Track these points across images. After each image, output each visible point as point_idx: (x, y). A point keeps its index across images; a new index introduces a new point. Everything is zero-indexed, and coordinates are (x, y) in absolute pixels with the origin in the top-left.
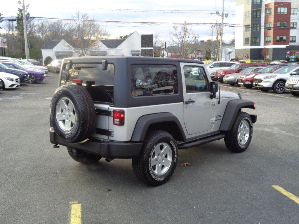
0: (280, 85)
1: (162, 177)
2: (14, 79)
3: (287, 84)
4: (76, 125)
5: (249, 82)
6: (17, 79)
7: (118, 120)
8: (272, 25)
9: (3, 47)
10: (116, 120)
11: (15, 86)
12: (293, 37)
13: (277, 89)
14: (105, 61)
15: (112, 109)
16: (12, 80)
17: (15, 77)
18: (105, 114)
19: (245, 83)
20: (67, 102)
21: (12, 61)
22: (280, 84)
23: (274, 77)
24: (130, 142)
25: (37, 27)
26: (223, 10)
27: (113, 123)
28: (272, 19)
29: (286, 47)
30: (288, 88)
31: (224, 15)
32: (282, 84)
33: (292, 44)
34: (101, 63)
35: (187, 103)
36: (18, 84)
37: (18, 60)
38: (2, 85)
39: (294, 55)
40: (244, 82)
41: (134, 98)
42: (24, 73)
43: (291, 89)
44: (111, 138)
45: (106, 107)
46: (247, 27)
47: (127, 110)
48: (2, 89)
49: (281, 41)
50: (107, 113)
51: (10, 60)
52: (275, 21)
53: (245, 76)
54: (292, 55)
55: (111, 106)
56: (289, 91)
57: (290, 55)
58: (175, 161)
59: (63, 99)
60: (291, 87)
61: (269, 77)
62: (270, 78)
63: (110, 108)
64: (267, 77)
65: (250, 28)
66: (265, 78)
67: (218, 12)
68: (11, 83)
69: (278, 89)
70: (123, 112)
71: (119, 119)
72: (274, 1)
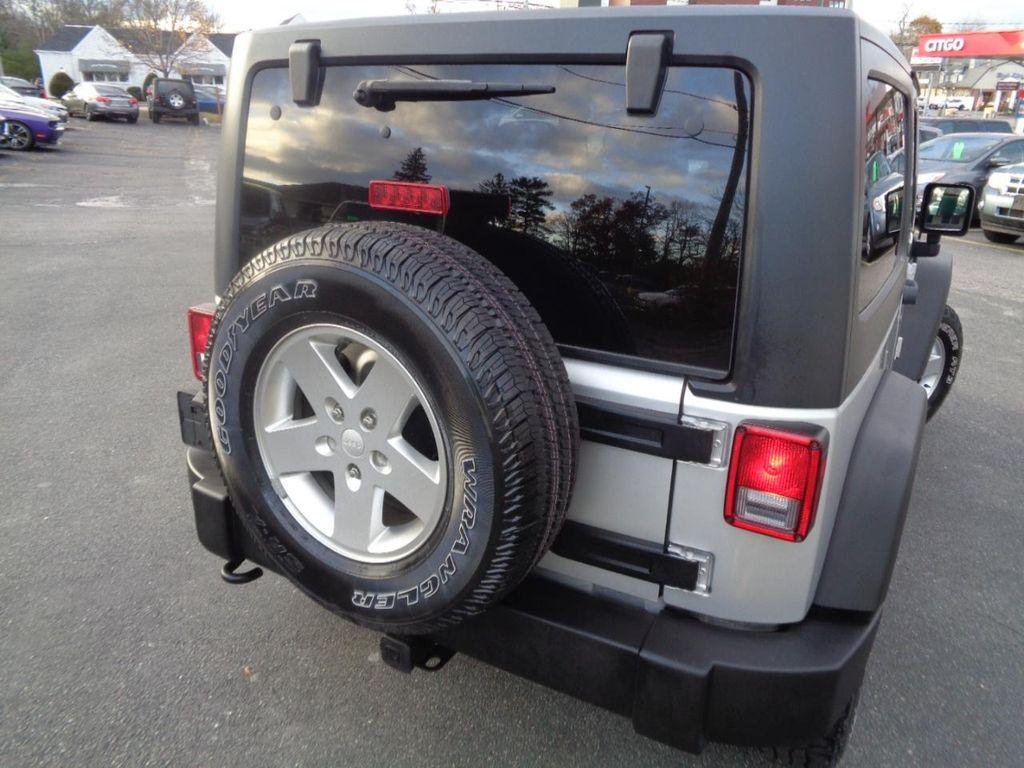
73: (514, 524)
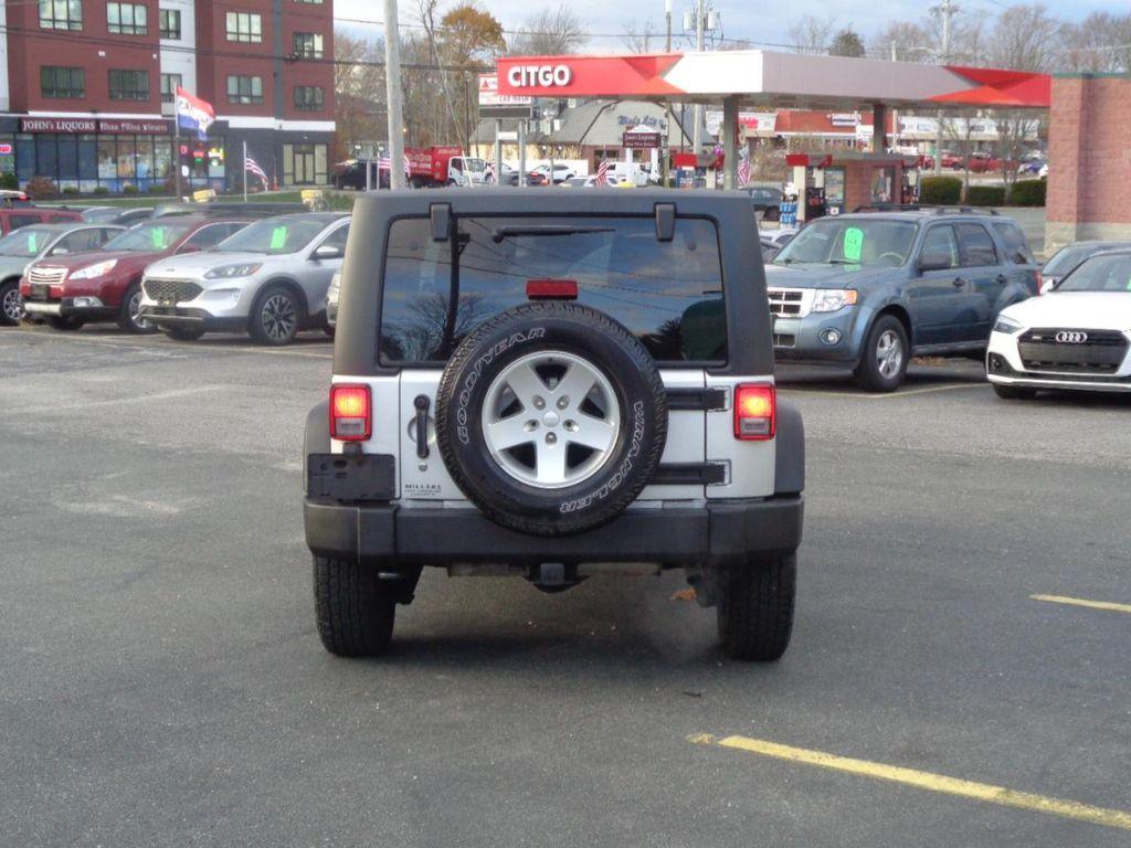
0: (276, 307)
5: (92, 299)
7: (763, 419)
10: (749, 420)
13: (266, 324)
15: (723, 382)
19: (70, 303)
22: (275, 300)
23: (253, 268)
27: (736, 434)
32: (284, 299)
40: (64, 298)
44: (716, 491)
53: (64, 271)
55: (715, 374)
61: (230, 273)
62: (234, 275)
63: (710, 379)
64: (220, 273)
66: (212, 275)
69: (271, 324)
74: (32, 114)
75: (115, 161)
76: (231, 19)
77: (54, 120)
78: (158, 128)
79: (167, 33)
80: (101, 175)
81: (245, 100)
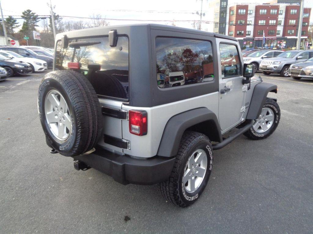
1: (196, 194)
2: (42, 64)
3: (261, 66)
4: (72, 134)
6: (44, 64)
7: (137, 127)
8: (234, 22)
9: (37, 39)
10: (134, 126)
11: (43, 69)
12: (248, 31)
14: (113, 32)
15: (127, 108)
16: (40, 64)
17: (43, 62)
18: (117, 116)
20: (59, 98)
21: (43, 50)
23: (249, 60)
24: (156, 157)
25: (65, 25)
26: (202, 11)
27: (130, 131)
28: (234, 18)
29: (244, 39)
30: (262, 69)
31: (202, 15)
33: (247, 36)
34: (107, 36)
35: (222, 92)
36: (46, 68)
37: (48, 49)
38: (31, 69)
39: (249, 45)
41: (160, 91)
42: (51, 58)
43: (264, 69)
44: (126, 151)
45: (117, 104)
46: (216, 23)
47: (151, 110)
48: (32, 72)
49: (240, 35)
50: (120, 115)
51: (41, 49)
52: (237, 19)
54: (248, 45)
55: (124, 104)
56: (263, 71)
57: (246, 44)
58: (210, 169)
59: (53, 93)
60: (265, 68)
62: (246, 61)
63: (123, 106)
65: (218, 24)
67: (198, 12)
68: (40, 67)
70: (144, 115)
71: (140, 125)
72: (236, 4)
73: (80, 129)
74: (256, 38)
75: (268, 44)
76: (290, 21)
77: (259, 38)
78: (275, 39)
79: (279, 24)
80: (265, 46)
81: (291, 34)
